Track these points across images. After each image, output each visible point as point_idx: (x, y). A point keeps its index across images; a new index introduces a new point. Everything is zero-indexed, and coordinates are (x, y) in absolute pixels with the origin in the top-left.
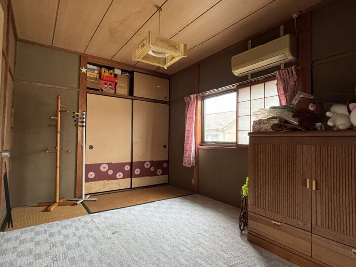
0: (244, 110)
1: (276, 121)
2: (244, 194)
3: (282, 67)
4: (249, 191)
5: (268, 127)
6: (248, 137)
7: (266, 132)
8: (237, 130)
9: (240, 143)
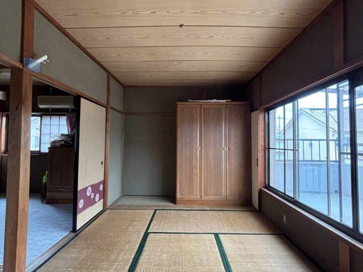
0: (46, 130)
1: (63, 143)
2: (44, 181)
3: (70, 111)
4: (48, 179)
5: (58, 145)
6: (48, 150)
7: (57, 147)
8: (40, 143)
9: (42, 151)
